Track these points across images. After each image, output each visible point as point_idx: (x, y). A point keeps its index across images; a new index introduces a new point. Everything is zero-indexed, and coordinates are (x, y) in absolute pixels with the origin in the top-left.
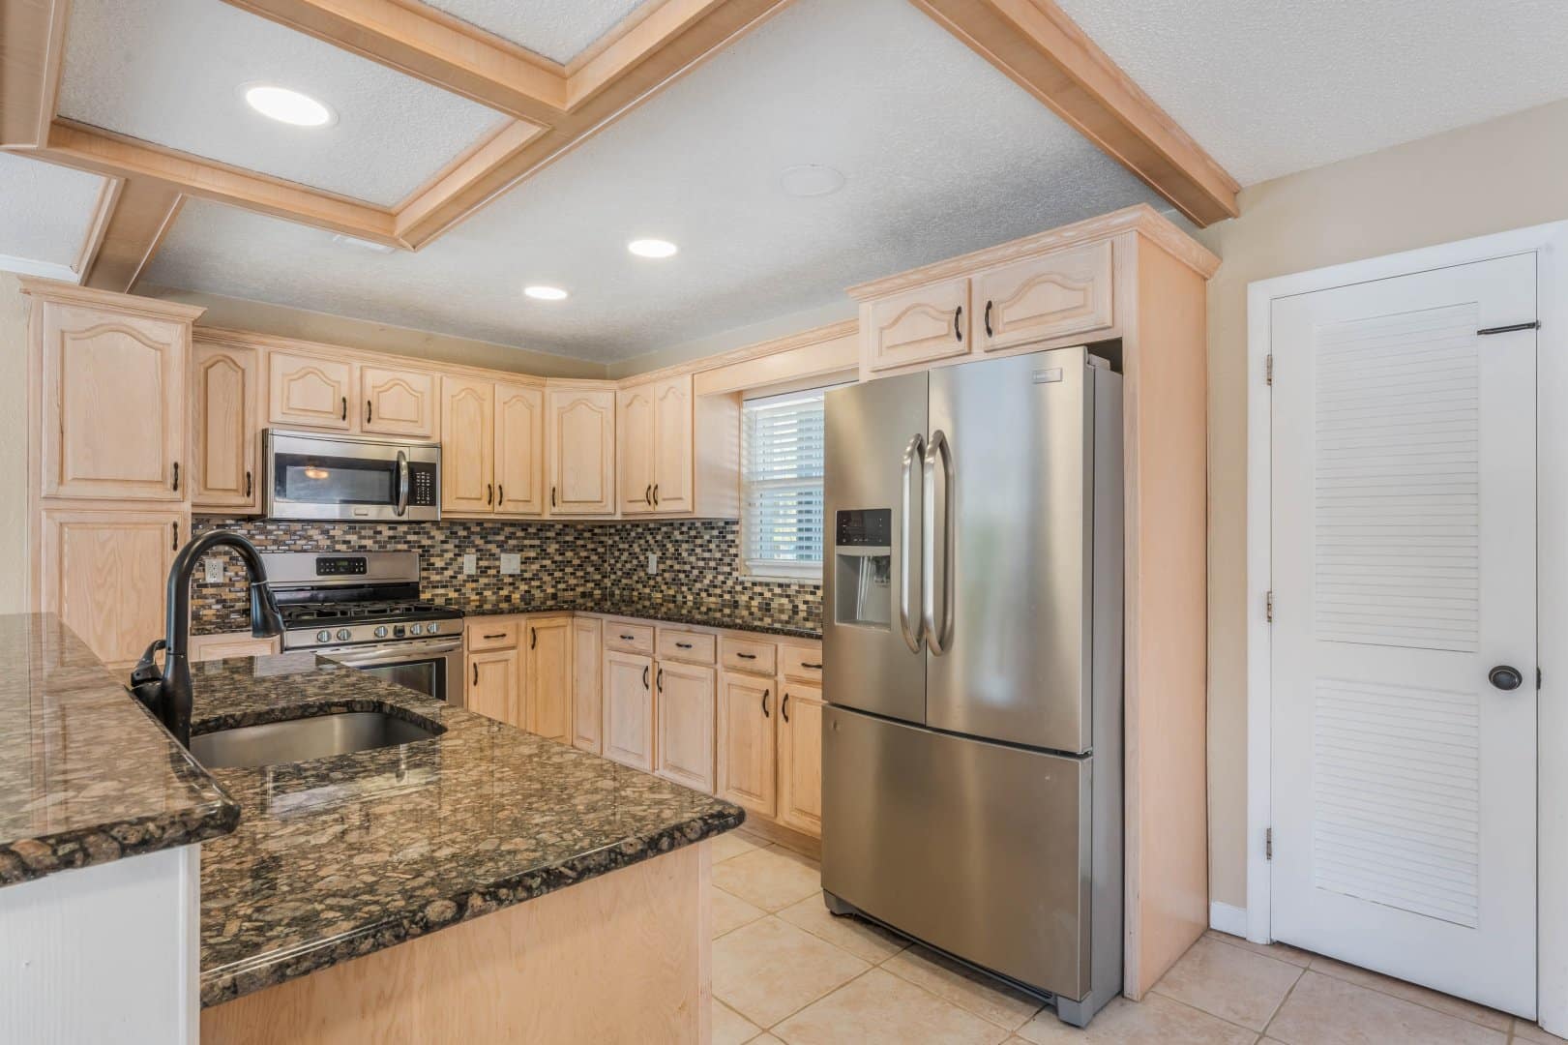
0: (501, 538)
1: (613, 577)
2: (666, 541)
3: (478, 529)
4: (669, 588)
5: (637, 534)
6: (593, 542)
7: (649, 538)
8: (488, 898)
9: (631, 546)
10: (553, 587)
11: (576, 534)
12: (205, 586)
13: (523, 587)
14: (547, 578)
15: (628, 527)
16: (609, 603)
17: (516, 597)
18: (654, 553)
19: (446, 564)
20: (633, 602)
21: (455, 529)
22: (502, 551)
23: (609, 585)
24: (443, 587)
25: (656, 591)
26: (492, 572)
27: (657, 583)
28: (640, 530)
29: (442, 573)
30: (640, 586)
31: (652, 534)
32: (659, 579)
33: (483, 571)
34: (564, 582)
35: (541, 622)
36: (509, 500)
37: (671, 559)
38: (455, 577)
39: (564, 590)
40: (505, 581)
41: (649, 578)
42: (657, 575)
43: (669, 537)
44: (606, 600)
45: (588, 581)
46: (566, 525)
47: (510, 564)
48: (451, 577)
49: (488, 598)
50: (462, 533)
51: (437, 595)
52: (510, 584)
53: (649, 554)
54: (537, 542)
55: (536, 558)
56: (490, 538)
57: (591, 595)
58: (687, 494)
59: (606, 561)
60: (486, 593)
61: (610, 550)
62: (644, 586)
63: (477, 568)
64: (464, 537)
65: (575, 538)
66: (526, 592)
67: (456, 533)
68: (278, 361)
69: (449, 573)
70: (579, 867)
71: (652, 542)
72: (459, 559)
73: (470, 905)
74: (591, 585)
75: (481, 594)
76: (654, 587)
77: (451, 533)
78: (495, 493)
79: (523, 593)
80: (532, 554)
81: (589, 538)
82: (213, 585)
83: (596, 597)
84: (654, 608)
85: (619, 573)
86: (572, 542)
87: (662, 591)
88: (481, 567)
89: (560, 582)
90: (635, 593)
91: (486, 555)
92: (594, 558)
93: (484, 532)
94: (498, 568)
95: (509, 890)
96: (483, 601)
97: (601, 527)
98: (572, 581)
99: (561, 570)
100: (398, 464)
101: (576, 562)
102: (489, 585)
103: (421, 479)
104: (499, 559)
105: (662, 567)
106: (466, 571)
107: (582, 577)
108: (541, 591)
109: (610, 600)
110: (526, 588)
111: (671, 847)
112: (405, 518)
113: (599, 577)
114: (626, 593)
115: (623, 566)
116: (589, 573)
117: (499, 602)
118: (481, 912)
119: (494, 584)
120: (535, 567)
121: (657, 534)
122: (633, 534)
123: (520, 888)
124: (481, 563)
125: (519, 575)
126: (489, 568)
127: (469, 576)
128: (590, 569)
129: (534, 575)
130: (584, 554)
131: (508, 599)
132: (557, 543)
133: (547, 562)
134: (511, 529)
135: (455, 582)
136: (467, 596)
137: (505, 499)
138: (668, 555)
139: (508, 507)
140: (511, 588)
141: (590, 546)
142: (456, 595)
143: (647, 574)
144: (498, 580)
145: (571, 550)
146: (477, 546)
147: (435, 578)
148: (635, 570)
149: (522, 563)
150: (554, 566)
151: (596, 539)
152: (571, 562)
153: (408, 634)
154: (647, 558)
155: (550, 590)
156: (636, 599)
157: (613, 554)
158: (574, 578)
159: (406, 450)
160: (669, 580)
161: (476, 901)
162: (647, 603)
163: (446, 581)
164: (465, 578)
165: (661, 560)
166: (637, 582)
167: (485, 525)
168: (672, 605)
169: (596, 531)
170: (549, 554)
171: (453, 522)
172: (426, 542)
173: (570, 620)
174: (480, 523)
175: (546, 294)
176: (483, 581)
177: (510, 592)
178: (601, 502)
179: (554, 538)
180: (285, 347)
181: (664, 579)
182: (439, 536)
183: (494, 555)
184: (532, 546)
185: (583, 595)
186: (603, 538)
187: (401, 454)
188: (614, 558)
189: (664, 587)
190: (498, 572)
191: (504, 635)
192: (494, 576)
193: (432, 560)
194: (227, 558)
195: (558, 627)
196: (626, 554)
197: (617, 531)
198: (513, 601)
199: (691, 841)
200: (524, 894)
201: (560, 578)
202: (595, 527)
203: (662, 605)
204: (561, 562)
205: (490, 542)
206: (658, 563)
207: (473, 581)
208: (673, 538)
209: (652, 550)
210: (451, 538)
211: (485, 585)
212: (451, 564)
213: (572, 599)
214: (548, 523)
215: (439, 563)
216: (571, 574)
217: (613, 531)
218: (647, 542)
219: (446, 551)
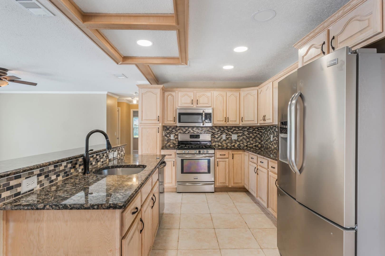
0: (232, 130)
1: (264, 141)
2: (274, 131)
3: (226, 128)
4: (275, 145)
5: (269, 129)
6: (258, 132)
7: (271, 130)
8: (50, 207)
9: (267, 133)
10: (246, 143)
11: (253, 129)
12: (171, 140)
13: (238, 143)
14: (244, 141)
15: (267, 127)
16: (263, 149)
17: (236, 145)
18: (272, 135)
19: (218, 137)
20: (268, 149)
21: (220, 128)
22: (232, 134)
23: (263, 143)
24: (218, 142)
25: (273, 146)
26: (230, 139)
27: (273, 143)
28: (269, 128)
29: (217, 139)
30: (269, 144)
31: (271, 129)
32: (273, 142)
33: (228, 139)
34: (250, 142)
35: (235, 152)
36: (230, 121)
37: (275, 137)
38: (221, 140)
39: (249, 144)
40: (233, 141)
41: (271, 142)
42: (273, 141)
43: (275, 130)
44: (262, 148)
45: (257, 142)
46: (250, 127)
47: (234, 137)
48: (220, 140)
49: (229, 145)
50: (222, 129)
51: (216, 144)
52: (235, 142)
53: (271, 135)
54: (242, 132)
55: (242, 136)
56: (229, 130)
57: (258, 146)
58: (271, 118)
59: (262, 137)
60: (228, 144)
61: (263, 134)
62: (270, 144)
63: (226, 138)
64: (223, 130)
65: (253, 130)
66: (239, 144)
67: (221, 129)
68: (179, 93)
69: (219, 139)
70: (72, 206)
71: (272, 132)
72: (222, 136)
73: (46, 207)
74: (257, 143)
75: (227, 144)
76: (272, 145)
77: (220, 129)
78: (227, 119)
79: (238, 145)
80: (241, 135)
81: (257, 130)
82: (172, 140)
83: (259, 147)
84: (272, 151)
85: (265, 140)
86: (252, 131)
87: (274, 146)
88: (227, 138)
89: (248, 142)
90: (268, 146)
91: (228, 135)
92: (259, 136)
93: (228, 129)
94: (231, 138)
95: (55, 206)
96: (227, 146)
97: (260, 127)
98: (252, 142)
99: (248, 139)
100: (202, 113)
101: (253, 137)
102: (229, 142)
103: (208, 117)
104: (231, 136)
105: (274, 139)
106: (223, 139)
107: (255, 141)
108: (243, 144)
109: (263, 148)
110: (239, 143)
111: (98, 209)
112: (204, 126)
113: (260, 141)
114: (266, 146)
115: (266, 138)
116: (257, 140)
117: (231, 146)
118: (48, 209)
119: (230, 142)
120: (241, 138)
121: (273, 129)
122: (268, 129)
123: (57, 207)
124: (227, 137)
125: (237, 140)
126: (229, 138)
127: (224, 140)
128: (257, 139)
129: (241, 140)
130: (255, 135)
131: (234, 146)
132: (247, 132)
133: (245, 137)
134: (235, 128)
135: (220, 141)
136: (223, 144)
137: (229, 120)
138: (275, 135)
139: (230, 123)
140: (235, 143)
141: (257, 133)
142: (221, 144)
143: (270, 141)
144: (231, 141)
145: (252, 134)
146: (226, 132)
147: (216, 140)
148: (268, 140)
149: (238, 137)
150: (246, 138)
151: (259, 130)
152: (251, 137)
153: (201, 153)
154: (270, 136)
155: (245, 144)
156: (268, 148)
157: (264, 135)
158: (253, 141)
159: (204, 110)
160: (275, 143)
161: (48, 207)
162: (271, 149)
163: (218, 141)
164: (223, 140)
165: (274, 137)
166: (269, 143)
167: (228, 127)
168: (276, 150)
169: (259, 128)
170: (245, 135)
171: (220, 127)
172: (214, 131)
173: (243, 152)
174: (227, 127)
175: (228, 67)
176: (227, 141)
177: (234, 144)
178: (254, 121)
179: (246, 130)
180: (181, 90)
181: (274, 142)
182: (217, 130)
183: (230, 135)
184: (240, 133)
185: (255, 146)
186: (261, 131)
187: (203, 111)
188: (264, 136)
189: (274, 145)
190: (231, 139)
191: (225, 155)
192: (230, 140)
193: (215, 136)
194: (174, 135)
195: (240, 154)
196: (266, 135)
197: (265, 128)
198: (235, 146)
199: (104, 209)
200: (58, 208)
201: (248, 141)
202: (259, 127)
203: (274, 150)
204: (249, 137)
205: (229, 131)
206: (273, 138)
207: (225, 141)
208: (276, 131)
209: (272, 134)
210: (219, 130)
211: (228, 142)
212: (219, 137)
213: (252, 147)
214: (245, 126)
215: (217, 136)
216: (252, 140)
217: (264, 128)
218: (271, 131)
219: (218, 133)
